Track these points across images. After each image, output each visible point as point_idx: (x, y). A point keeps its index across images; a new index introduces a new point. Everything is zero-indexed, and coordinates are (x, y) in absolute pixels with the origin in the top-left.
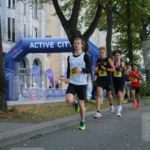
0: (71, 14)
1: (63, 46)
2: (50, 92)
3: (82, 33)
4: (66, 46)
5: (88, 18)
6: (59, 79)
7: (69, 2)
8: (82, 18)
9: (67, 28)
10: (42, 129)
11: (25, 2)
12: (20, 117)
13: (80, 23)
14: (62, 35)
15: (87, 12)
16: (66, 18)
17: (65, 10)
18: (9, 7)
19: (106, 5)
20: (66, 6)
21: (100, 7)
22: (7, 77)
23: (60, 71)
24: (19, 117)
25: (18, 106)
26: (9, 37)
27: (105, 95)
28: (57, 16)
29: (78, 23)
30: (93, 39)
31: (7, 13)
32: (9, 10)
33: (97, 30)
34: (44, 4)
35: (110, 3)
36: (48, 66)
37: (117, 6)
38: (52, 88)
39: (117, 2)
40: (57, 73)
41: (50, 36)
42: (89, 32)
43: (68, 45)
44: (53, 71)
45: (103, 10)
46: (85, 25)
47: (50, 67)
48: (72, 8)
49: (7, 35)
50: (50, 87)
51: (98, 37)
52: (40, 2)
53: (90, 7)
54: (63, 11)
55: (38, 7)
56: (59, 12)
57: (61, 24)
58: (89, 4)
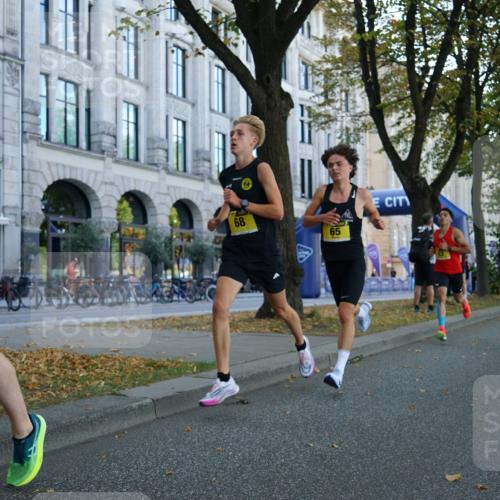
0: (409, 149)
1: (395, 205)
2: (373, 283)
3: (429, 183)
4: (401, 204)
5: (439, 154)
6: (389, 261)
7: (405, 129)
8: (428, 155)
9: (403, 173)
10: (363, 347)
11: (328, 131)
12: (325, 327)
13: (426, 164)
14: (393, 185)
15: (436, 145)
16: (400, 155)
17: (398, 142)
18: (303, 141)
19: (471, 132)
20: (400, 136)
21: (460, 136)
22: (301, 259)
23: (390, 247)
24: (322, 327)
25: (320, 308)
26: (303, 191)
27: (471, 289)
28: (384, 153)
29: (421, 165)
30: (447, 192)
31: (299, 152)
32: (303, 145)
33: (454, 176)
34: (361, 134)
35: (479, 127)
36: (369, 238)
37: (490, 133)
38: (377, 277)
39: (491, 125)
40: (385, 250)
41: (372, 188)
42: (441, 180)
43: (404, 202)
44: (379, 248)
45: (465, 141)
46: (434, 168)
47: (373, 240)
48: (410, 139)
49: (299, 187)
50: (373, 275)
51: (457, 187)
52: (354, 130)
53: (442, 135)
54: (394, 145)
55: (352, 139)
56: (388, 147)
57: (392, 168)
58: (441, 130)
